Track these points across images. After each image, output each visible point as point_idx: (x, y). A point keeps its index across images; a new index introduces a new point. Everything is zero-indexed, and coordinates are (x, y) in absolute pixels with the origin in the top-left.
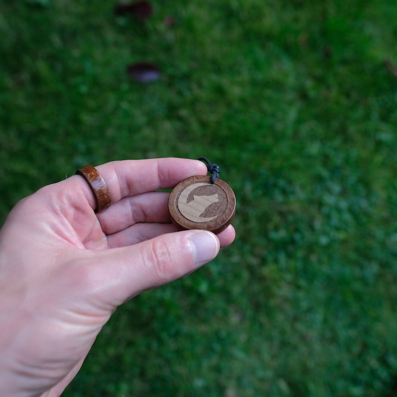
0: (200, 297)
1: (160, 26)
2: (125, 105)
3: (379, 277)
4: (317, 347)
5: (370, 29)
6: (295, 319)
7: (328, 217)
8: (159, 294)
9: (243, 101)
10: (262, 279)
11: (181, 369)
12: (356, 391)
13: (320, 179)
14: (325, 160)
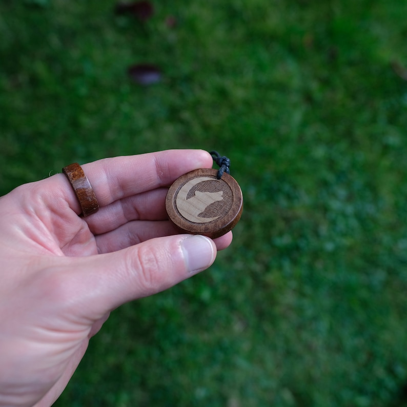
0: (203, 305)
1: (161, 27)
2: (125, 108)
3: (386, 284)
4: (323, 356)
5: (378, 30)
6: (300, 327)
7: (333, 223)
8: (160, 302)
9: (247, 103)
10: (265, 286)
11: (183, 379)
12: (363, 401)
13: (325, 184)
14: (331, 164)
